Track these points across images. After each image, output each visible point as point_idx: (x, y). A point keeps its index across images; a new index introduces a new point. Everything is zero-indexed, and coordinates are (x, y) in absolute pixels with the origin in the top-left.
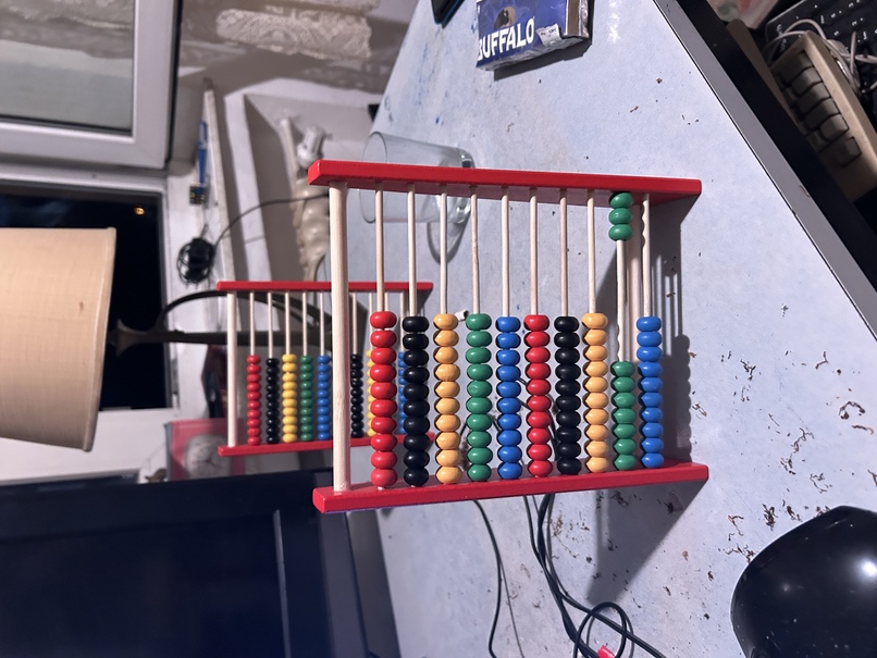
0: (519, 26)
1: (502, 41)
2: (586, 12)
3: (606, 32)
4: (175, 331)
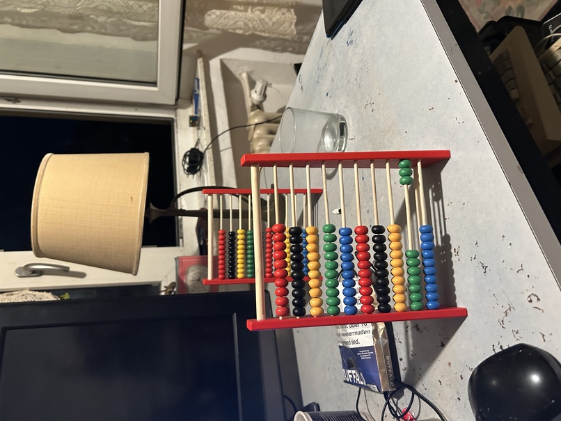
4: (181, 209)
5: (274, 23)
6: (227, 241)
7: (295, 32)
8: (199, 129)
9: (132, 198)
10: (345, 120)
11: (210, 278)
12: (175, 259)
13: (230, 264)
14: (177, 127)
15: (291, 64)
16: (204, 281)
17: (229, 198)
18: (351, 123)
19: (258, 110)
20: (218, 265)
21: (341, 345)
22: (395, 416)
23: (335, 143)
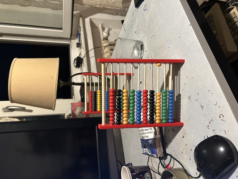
4: (73, 82)
5: (113, 2)
6: (93, 95)
7: (122, 7)
8: (81, 48)
9: (52, 77)
10: (143, 43)
11: (86, 111)
12: (71, 104)
13: (94, 105)
14: (71, 48)
15: (120, 21)
16: (83, 112)
17: (94, 77)
18: (145, 44)
19: (106, 40)
20: (89, 105)
21: (141, 138)
22: (164, 167)
23: (139, 53)
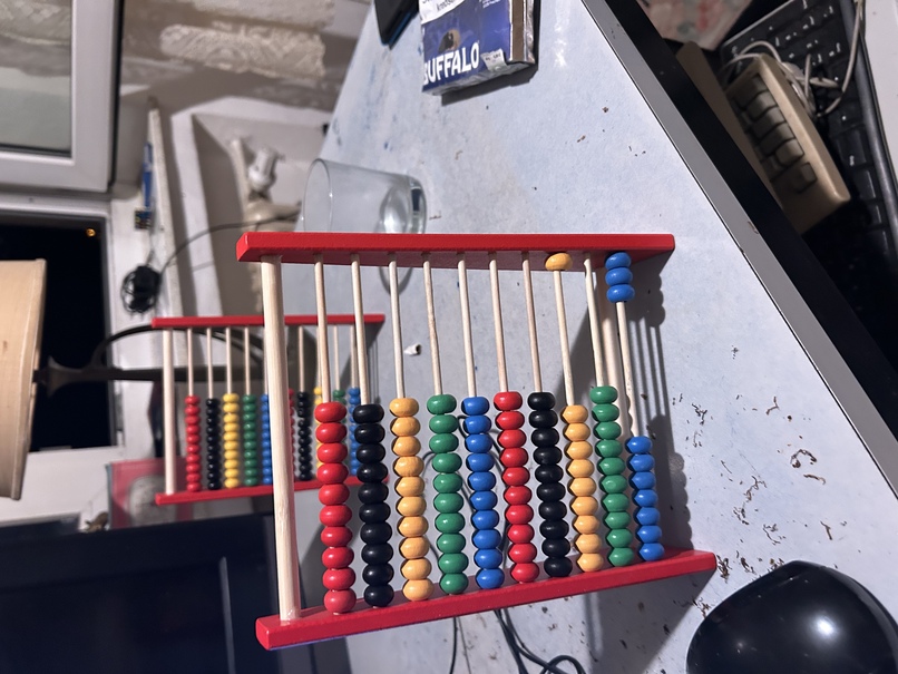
0: (464, 50)
1: (447, 65)
2: (532, 37)
3: (552, 58)
4: (119, 368)
7: (322, 72)
8: (152, 232)
9: (5, 343)
11: (169, 490)
12: (107, 467)
13: (211, 462)
14: (111, 232)
15: (318, 129)
16: (158, 499)
18: (431, 189)
19: (261, 201)
